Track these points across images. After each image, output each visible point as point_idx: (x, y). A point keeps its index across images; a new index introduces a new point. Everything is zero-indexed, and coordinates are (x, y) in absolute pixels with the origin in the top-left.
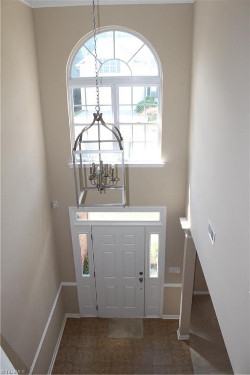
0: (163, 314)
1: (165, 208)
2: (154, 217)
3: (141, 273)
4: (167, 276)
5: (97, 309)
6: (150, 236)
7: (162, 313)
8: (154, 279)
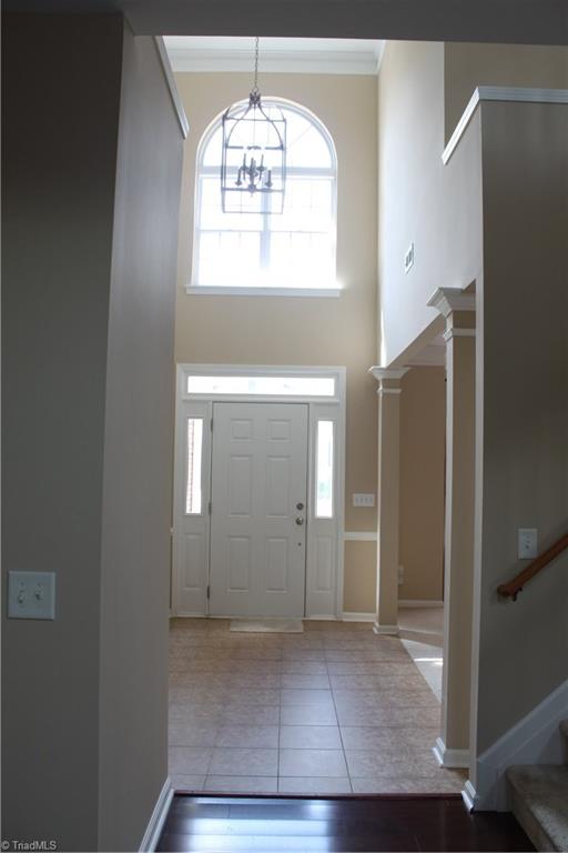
0: (345, 610)
1: (343, 370)
2: (323, 387)
3: (300, 507)
4: (350, 512)
5: (208, 596)
6: (317, 425)
7: (342, 608)
8: (324, 520)
